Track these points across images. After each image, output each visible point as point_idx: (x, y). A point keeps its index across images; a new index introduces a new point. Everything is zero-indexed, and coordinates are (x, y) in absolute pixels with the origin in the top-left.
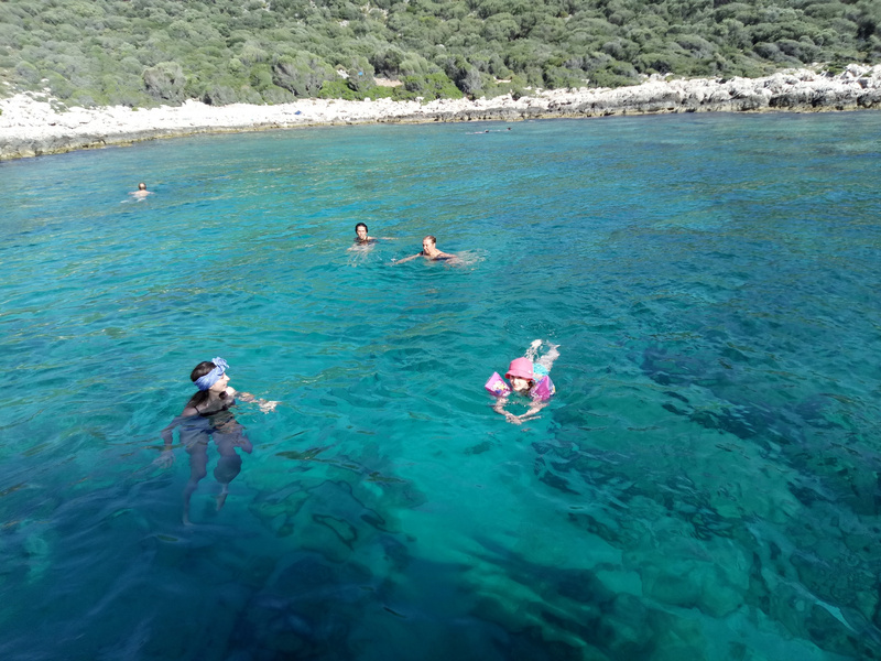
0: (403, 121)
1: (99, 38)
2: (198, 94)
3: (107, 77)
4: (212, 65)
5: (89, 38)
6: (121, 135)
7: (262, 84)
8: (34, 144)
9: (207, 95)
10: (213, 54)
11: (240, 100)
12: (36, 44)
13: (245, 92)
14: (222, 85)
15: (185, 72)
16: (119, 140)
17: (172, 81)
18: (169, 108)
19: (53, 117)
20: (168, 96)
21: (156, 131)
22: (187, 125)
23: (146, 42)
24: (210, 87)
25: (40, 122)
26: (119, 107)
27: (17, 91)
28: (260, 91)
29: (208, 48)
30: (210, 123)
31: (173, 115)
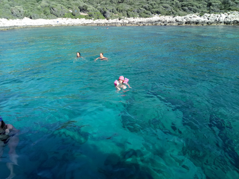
0: (88, 25)
2: (28, 16)
4: (32, 7)
6: (4, 27)
7: (47, 13)
9: (30, 16)
10: (32, 4)
11: (40, 18)
13: (42, 15)
14: (35, 13)
15: (24, 9)
16: (3, 29)
17: (20, 12)
18: (19, 20)
20: (18, 16)
21: (15, 26)
22: (24, 25)
24: (31, 14)
26: (3, 19)
28: (47, 15)
29: (31, 2)
30: (32, 24)
31: (20, 22)
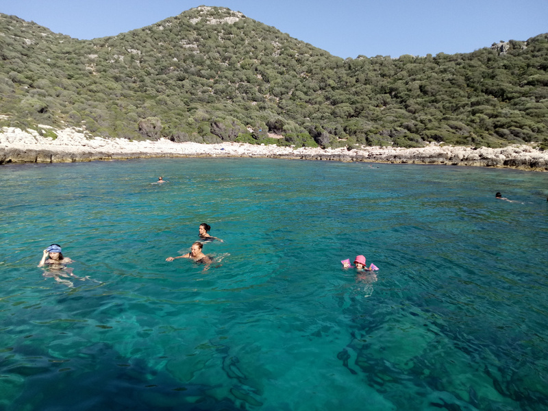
0: (282, 157)
1: (117, 101)
2: (168, 135)
3: (118, 122)
4: (177, 120)
5: (112, 101)
6: (121, 154)
7: (204, 133)
8: (72, 155)
9: (172, 136)
10: (179, 114)
11: (191, 140)
12: (82, 102)
13: (194, 136)
14: (182, 131)
15: (162, 123)
16: (120, 157)
17: (154, 127)
18: (150, 142)
19: (85, 141)
20: (150, 135)
21: (141, 153)
22: (159, 151)
23: (143, 106)
24: (175, 132)
25: (77, 143)
26: (122, 139)
27: (67, 126)
28: (203, 136)
29: (176, 111)
30: (172, 151)
31: (152, 146)
